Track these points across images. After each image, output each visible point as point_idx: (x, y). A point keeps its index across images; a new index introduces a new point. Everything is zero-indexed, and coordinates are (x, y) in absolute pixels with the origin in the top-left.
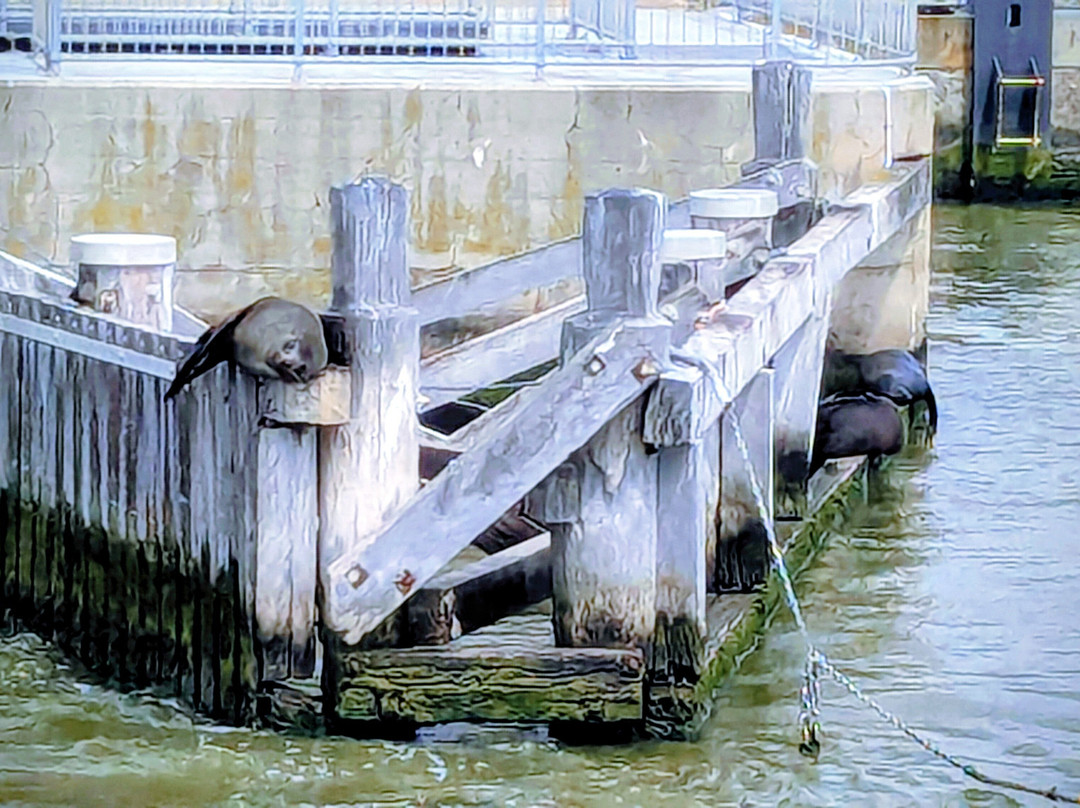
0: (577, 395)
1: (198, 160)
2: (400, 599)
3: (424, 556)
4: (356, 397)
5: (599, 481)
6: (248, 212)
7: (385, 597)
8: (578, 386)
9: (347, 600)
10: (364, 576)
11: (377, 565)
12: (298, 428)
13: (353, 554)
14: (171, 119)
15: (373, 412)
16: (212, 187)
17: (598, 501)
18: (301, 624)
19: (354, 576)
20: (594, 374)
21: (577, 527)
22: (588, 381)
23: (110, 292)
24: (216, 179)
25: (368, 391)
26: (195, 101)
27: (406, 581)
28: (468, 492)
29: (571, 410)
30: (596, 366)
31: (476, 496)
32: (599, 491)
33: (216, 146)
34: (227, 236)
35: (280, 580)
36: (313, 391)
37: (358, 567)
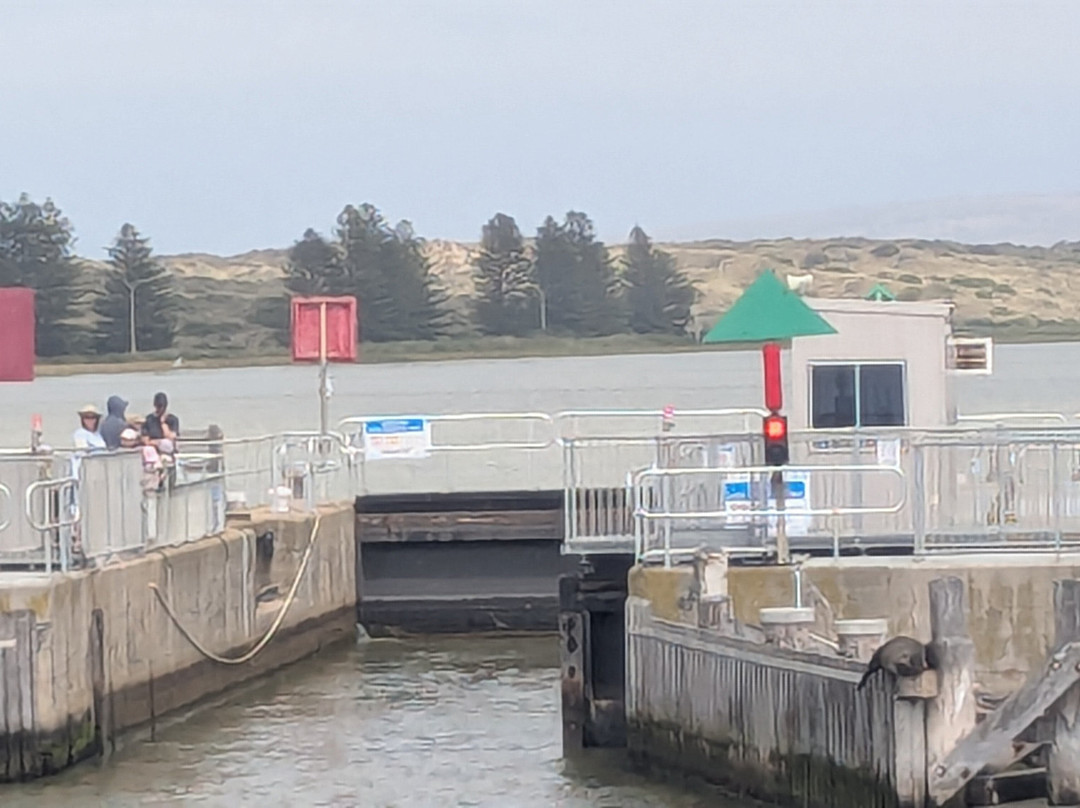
0: (1048, 680)
1: (1000, 609)
2: (962, 782)
3: (974, 760)
4: (940, 684)
5: (1063, 724)
6: (1031, 639)
7: (956, 780)
8: (1048, 674)
9: (936, 782)
10: (944, 771)
11: (951, 765)
12: (913, 700)
13: (940, 761)
14: (984, 586)
15: (949, 690)
16: (1008, 624)
17: (1065, 734)
18: (918, 797)
19: (940, 771)
20: (1055, 670)
21: (1054, 747)
22: (1052, 673)
23: (852, 647)
24: (1011, 620)
25: (946, 683)
26: (998, 575)
27: (965, 774)
28: (996, 728)
29: (1045, 687)
30: (1056, 665)
31: (1000, 730)
32: (1064, 727)
33: (1011, 601)
34: (1018, 654)
35: (907, 775)
36: (918, 680)
37: (942, 768)
